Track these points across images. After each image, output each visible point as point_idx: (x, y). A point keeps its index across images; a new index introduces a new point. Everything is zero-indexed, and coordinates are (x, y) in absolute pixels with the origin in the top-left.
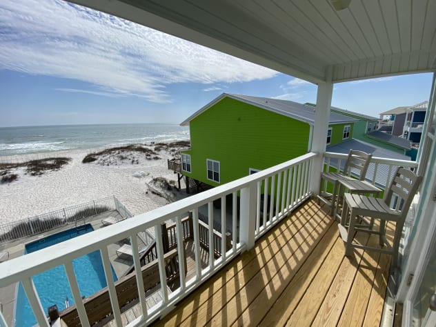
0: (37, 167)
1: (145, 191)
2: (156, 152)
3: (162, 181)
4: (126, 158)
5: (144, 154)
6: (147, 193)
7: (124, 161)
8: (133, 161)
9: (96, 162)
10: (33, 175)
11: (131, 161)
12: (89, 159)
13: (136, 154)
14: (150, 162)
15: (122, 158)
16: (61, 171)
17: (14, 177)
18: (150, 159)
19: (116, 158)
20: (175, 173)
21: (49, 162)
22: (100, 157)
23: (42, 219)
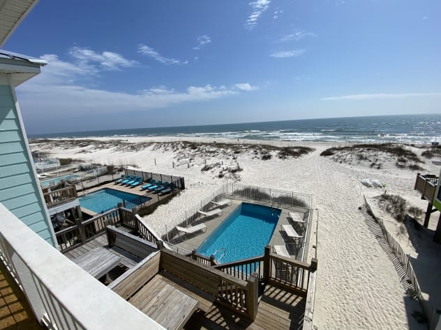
0: (286, 152)
1: (360, 205)
2: (422, 158)
3: (395, 203)
4: (366, 159)
5: (397, 158)
6: (360, 208)
7: (362, 161)
8: (373, 164)
9: (331, 157)
10: (280, 158)
11: (371, 163)
12: (326, 153)
13: (382, 155)
14: (399, 171)
15: (361, 158)
16: (298, 160)
17: (269, 157)
18: (402, 167)
19: (354, 156)
20: (423, 198)
21: (295, 150)
22: (339, 153)
23: (261, 191)
